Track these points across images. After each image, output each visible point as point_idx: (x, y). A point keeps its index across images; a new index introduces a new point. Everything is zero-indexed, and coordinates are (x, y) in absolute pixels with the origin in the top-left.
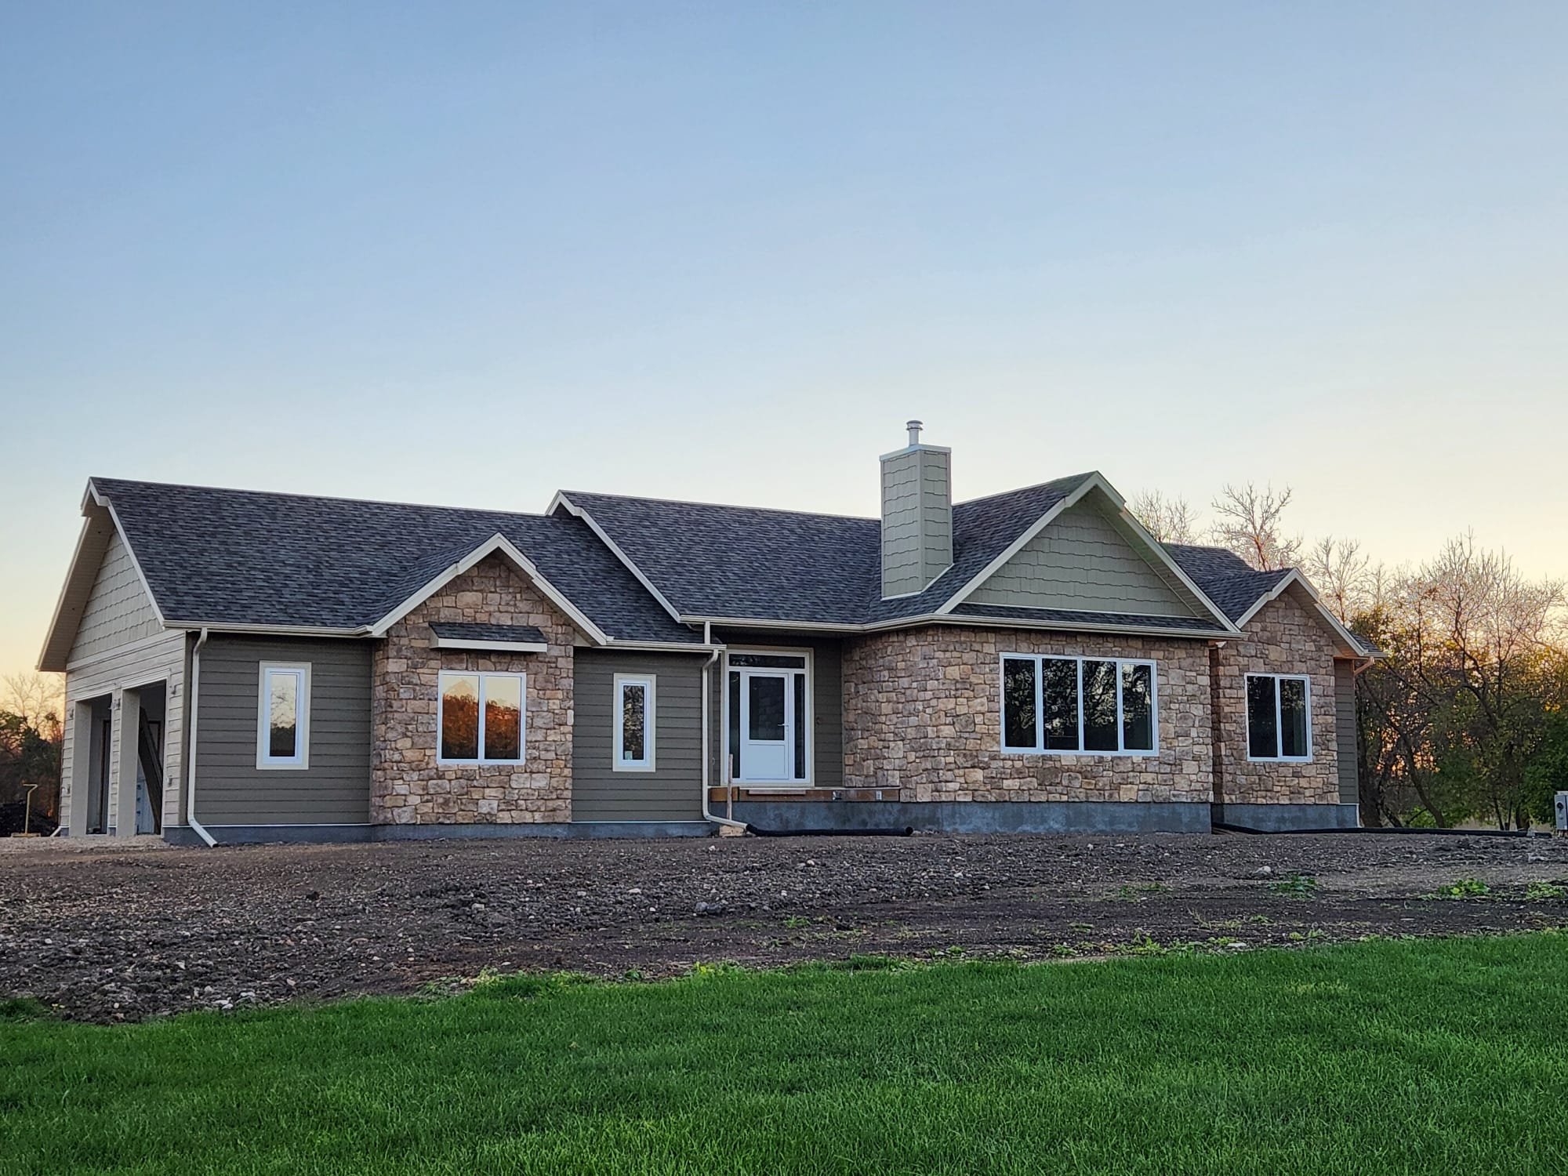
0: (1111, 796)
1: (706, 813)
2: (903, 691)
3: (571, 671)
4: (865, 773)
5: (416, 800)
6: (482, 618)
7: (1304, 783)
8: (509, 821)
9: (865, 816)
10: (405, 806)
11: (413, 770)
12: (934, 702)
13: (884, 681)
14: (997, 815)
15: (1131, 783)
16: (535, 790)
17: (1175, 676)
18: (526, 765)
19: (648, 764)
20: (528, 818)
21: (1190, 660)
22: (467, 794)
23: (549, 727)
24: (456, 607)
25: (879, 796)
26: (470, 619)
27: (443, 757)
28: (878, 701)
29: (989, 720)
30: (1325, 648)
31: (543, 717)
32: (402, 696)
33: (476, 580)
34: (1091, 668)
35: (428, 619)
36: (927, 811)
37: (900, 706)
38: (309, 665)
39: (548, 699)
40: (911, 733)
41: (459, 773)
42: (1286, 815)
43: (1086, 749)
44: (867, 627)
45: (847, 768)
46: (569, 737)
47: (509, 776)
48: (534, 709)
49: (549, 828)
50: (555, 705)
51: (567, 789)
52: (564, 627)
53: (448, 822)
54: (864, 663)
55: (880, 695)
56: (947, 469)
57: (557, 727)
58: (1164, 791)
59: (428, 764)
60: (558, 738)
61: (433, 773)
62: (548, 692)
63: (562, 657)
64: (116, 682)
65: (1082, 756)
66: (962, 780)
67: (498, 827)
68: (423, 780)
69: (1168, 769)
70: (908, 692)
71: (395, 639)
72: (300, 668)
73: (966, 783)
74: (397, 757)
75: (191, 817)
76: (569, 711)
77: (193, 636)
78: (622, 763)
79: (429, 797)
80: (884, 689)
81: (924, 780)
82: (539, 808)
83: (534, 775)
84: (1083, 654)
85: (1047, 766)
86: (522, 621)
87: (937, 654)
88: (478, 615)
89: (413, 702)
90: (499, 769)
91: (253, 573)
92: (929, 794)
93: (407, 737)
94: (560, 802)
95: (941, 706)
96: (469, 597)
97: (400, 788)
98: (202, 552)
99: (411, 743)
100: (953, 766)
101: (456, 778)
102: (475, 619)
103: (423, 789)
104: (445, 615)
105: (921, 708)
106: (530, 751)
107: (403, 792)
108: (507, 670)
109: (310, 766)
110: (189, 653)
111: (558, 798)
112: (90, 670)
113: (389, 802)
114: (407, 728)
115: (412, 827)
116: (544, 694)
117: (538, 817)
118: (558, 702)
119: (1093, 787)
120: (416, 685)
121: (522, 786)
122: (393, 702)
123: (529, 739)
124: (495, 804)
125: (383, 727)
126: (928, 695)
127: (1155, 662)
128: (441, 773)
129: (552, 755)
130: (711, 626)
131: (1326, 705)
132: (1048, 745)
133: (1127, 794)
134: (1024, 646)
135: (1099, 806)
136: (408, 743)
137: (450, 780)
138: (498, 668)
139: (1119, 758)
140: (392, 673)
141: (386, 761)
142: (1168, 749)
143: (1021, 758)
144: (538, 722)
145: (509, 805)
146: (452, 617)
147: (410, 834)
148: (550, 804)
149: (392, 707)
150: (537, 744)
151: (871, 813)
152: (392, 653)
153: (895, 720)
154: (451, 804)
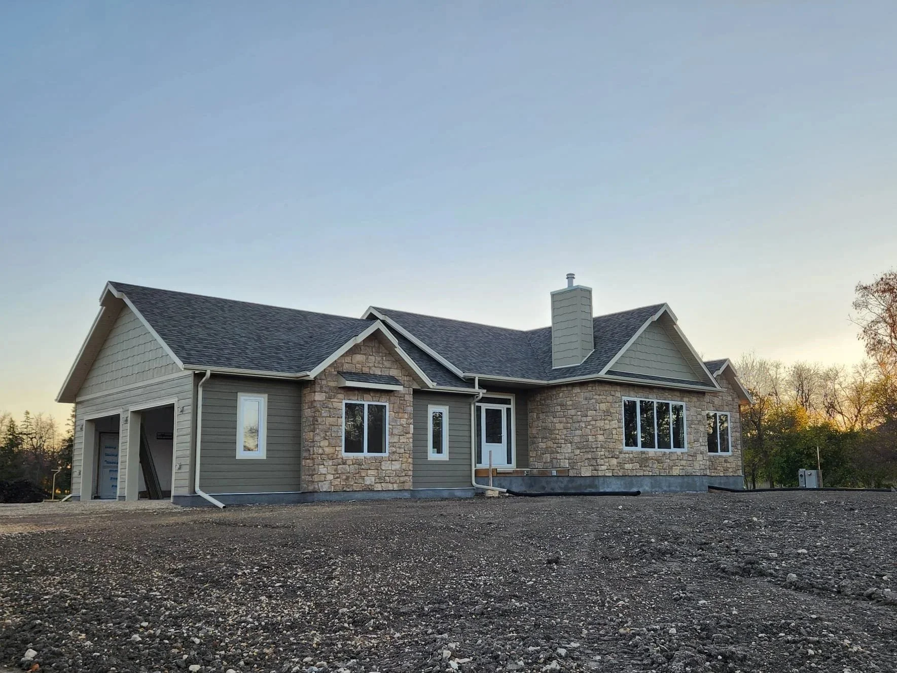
0: (669, 472)
1: (474, 483)
2: (571, 417)
3: (411, 402)
4: (544, 461)
5: (330, 477)
6: (366, 370)
7: (728, 465)
8: (380, 489)
9: (544, 484)
10: (325, 480)
11: (330, 459)
12: (593, 423)
13: (558, 412)
14: (622, 483)
15: (677, 466)
16: (394, 471)
17: (693, 410)
18: (389, 456)
19: (444, 456)
20: (390, 487)
21: (698, 403)
22: (358, 473)
23: (401, 434)
24: (352, 363)
25: (554, 473)
26: (359, 370)
27: (345, 452)
28: (553, 422)
29: (619, 432)
30: (735, 399)
31: (397, 429)
32: (323, 415)
33: (362, 347)
34: (661, 405)
35: (337, 370)
36: (588, 481)
37: (569, 425)
38: (266, 396)
39: (400, 418)
40: (577, 439)
41: (354, 461)
42: (722, 481)
43: (658, 448)
44: (551, 382)
45: (531, 458)
46: (411, 440)
47: (381, 463)
48: (393, 424)
49: (400, 493)
50: (404, 421)
51: (410, 470)
52: (408, 377)
53: (348, 490)
54: (543, 402)
55: (554, 419)
56: (590, 299)
57: (405, 434)
58: (690, 470)
59: (337, 455)
60: (405, 440)
61: (340, 461)
62: (400, 414)
63: (407, 394)
64: (123, 407)
65: (657, 452)
66: (608, 464)
67: (375, 493)
68: (334, 465)
69: (691, 458)
70: (575, 417)
71: (319, 381)
72: (261, 397)
73: (610, 466)
74: (320, 451)
75: (197, 489)
76: (410, 425)
77: (199, 376)
78: (432, 456)
79: (338, 475)
80: (557, 416)
81: (587, 464)
82: (396, 481)
83: (393, 462)
84: (657, 399)
85: (643, 457)
86: (386, 373)
87: (595, 397)
88: (364, 368)
89: (329, 419)
90: (376, 459)
91: (224, 340)
92: (590, 472)
93: (327, 439)
94: (407, 478)
95: (598, 425)
96: (359, 358)
97: (322, 470)
98: (191, 327)
99: (328, 444)
100: (603, 457)
101: (353, 464)
102: (362, 371)
103: (335, 471)
104: (346, 368)
105: (584, 426)
106: (391, 448)
107: (324, 472)
108: (379, 401)
109: (267, 457)
110: (196, 386)
111: (406, 475)
112: (99, 401)
113: (316, 478)
114: (326, 434)
115: (328, 493)
116: (398, 415)
117: (396, 487)
118: (405, 420)
119: (661, 468)
120: (330, 408)
121: (387, 468)
122: (318, 418)
123: (391, 441)
124: (373, 479)
125: (311, 434)
126: (589, 418)
127: (684, 403)
128: (344, 461)
129: (402, 451)
130: (479, 380)
131: (737, 427)
132: (643, 447)
133: (676, 471)
134: (632, 393)
135: (664, 478)
136: (326, 443)
137: (349, 465)
138: (374, 400)
139: (672, 452)
140: (317, 401)
141: (314, 454)
142: (691, 448)
143: (632, 452)
144: (396, 431)
145: (381, 480)
146: (350, 369)
147: (328, 498)
148: (402, 479)
149: (317, 421)
150: (395, 444)
151: (548, 483)
152: (318, 389)
153: (565, 433)
154: (350, 480)
